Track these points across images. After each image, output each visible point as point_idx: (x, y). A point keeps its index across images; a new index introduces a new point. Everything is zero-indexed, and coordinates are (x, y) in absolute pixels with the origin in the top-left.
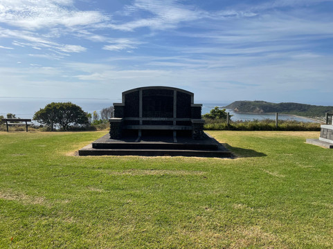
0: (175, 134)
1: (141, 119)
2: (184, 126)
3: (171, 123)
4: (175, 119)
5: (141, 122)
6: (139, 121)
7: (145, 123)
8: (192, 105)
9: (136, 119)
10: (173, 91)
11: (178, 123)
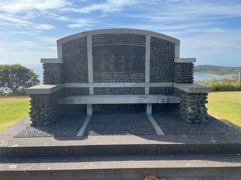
0: (149, 110)
1: (91, 85)
2: (166, 97)
3: (140, 92)
4: (147, 85)
5: (91, 91)
6: (87, 89)
7: (99, 92)
8: (176, 61)
9: (84, 85)
10: (144, 37)
11: (154, 91)
